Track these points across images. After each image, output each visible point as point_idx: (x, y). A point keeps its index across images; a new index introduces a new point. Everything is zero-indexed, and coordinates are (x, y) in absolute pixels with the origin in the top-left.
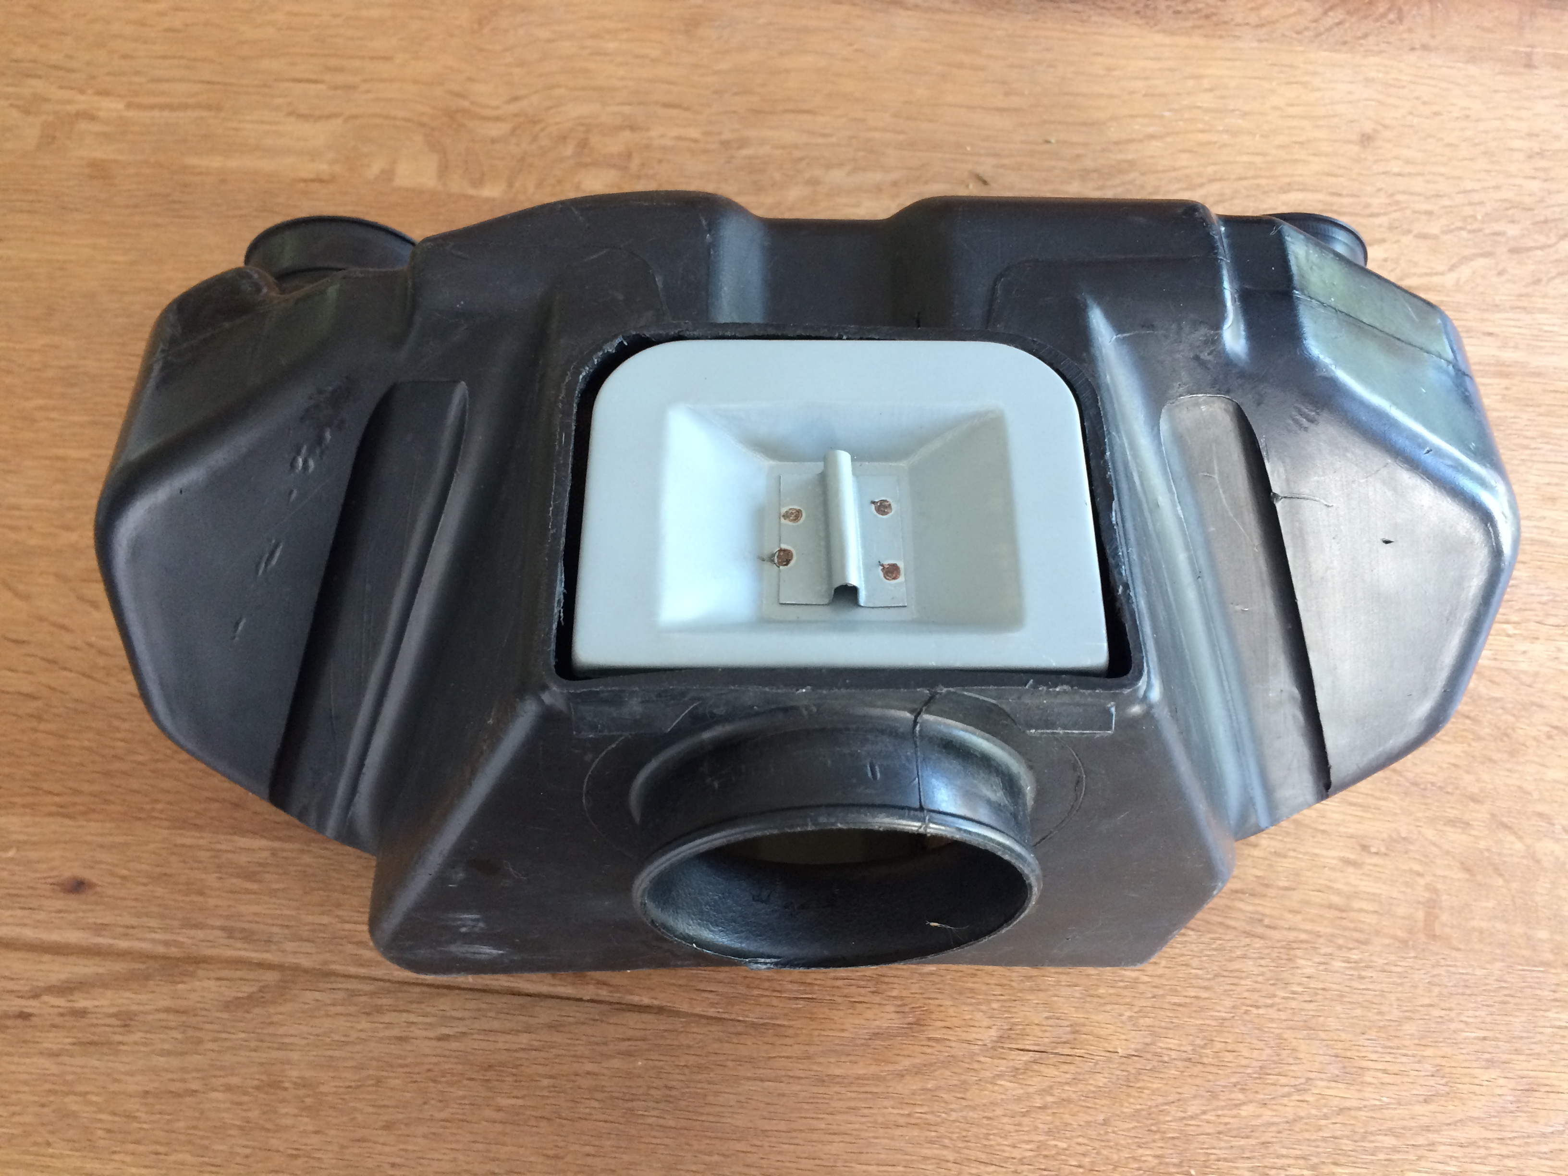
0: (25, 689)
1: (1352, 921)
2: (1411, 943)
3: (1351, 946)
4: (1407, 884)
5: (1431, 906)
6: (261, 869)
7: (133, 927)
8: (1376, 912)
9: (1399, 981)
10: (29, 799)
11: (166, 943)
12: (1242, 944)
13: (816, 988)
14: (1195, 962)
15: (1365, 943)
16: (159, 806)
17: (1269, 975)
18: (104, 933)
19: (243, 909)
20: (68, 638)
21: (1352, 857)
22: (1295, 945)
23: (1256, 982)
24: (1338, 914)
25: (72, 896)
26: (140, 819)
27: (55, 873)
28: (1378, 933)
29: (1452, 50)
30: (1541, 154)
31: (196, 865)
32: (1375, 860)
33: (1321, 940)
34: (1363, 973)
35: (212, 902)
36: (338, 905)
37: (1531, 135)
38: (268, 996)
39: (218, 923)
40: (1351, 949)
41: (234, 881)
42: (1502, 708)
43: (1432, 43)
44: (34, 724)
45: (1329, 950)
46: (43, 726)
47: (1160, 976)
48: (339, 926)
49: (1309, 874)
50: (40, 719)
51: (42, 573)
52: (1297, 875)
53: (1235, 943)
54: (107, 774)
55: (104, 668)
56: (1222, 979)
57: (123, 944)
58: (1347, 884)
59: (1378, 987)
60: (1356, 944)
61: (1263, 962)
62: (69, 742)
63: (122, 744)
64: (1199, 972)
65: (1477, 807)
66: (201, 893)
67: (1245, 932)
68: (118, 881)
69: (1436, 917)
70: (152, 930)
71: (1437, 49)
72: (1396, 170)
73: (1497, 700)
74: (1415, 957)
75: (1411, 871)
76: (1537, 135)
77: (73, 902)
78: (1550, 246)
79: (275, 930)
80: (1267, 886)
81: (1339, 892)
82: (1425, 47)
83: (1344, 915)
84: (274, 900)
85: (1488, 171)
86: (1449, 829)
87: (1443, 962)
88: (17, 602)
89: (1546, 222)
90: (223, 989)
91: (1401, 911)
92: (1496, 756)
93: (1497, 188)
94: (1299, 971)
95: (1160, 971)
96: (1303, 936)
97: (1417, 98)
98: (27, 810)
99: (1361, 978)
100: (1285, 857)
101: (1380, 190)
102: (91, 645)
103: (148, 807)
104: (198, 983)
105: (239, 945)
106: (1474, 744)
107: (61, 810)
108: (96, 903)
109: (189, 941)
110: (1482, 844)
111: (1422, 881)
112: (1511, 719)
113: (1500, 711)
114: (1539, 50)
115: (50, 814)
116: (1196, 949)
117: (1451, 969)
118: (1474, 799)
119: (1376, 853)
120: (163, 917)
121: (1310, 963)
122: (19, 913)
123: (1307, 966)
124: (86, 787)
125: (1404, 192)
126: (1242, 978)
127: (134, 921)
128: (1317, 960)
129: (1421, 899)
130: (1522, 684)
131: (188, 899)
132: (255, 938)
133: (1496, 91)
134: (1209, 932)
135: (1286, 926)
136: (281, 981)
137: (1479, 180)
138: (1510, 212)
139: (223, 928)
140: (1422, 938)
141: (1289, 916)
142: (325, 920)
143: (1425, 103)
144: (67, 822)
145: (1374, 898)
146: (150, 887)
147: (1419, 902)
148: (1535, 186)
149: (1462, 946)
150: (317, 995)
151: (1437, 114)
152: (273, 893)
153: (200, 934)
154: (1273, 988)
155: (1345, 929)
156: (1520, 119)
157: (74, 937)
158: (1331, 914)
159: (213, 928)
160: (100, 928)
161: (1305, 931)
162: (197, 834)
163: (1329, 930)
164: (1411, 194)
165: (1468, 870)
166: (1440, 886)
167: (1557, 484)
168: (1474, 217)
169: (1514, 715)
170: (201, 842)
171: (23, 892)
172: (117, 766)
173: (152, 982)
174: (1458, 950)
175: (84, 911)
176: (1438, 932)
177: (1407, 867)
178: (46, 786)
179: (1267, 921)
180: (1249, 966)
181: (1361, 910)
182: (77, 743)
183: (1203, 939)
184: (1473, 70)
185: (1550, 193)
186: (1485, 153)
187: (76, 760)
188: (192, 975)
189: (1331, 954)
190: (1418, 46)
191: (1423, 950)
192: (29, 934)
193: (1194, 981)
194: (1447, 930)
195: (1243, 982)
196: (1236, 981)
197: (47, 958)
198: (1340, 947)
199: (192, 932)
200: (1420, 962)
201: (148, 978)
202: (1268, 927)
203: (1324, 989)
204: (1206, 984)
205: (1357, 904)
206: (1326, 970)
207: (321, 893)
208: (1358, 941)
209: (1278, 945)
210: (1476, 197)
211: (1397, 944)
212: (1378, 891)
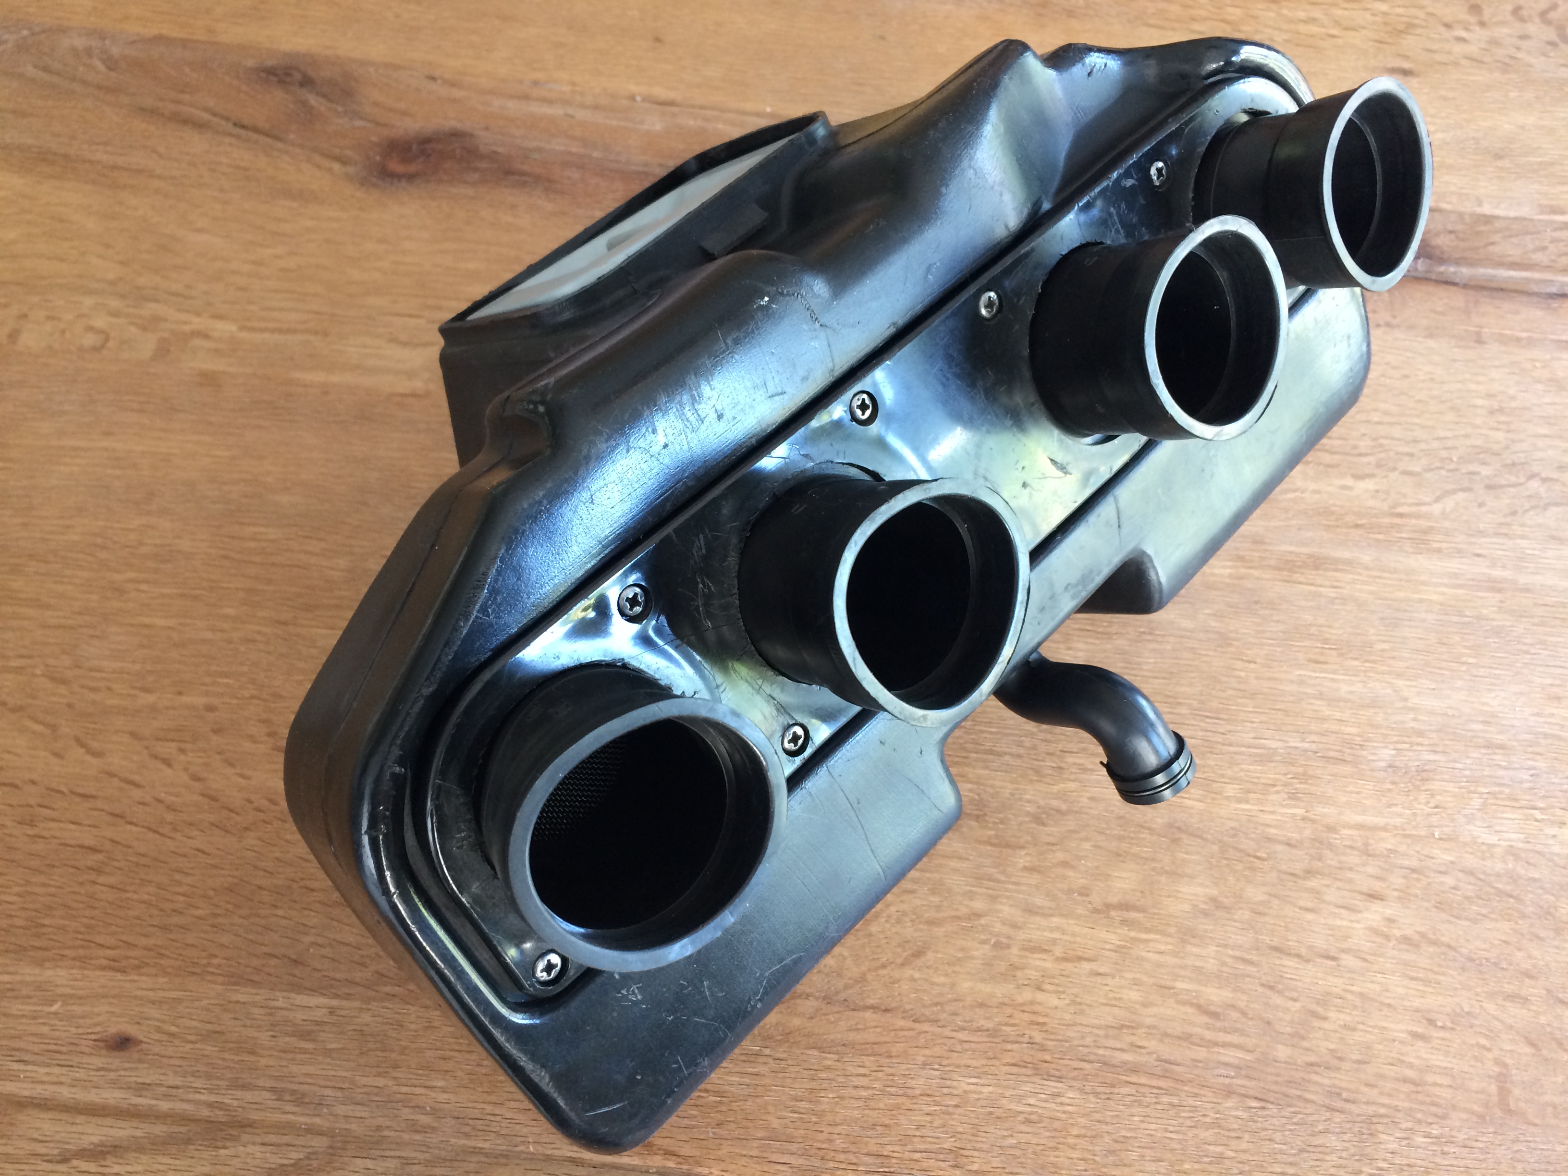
0: (87, 843)
1: (1428, 1095)
2: (1488, 1118)
3: (1429, 1120)
4: (1475, 1058)
5: (1502, 1080)
6: (316, 1028)
7: (177, 1087)
8: (1450, 1086)
9: (1482, 1157)
10: (81, 952)
11: (210, 1105)
12: (1323, 1118)
13: (894, 1161)
14: (1278, 1136)
15: (1444, 1117)
16: (215, 961)
17: (1353, 1150)
18: (144, 1093)
19: (294, 1069)
20: (137, 793)
21: (1420, 1030)
22: (1375, 1120)
23: (1341, 1158)
24: (1412, 1088)
25: (116, 1053)
26: (194, 973)
27: (98, 1029)
28: (1454, 1107)
29: (1412, 327)
30: (1501, 410)
31: (249, 1023)
32: (1441, 1034)
33: (1400, 1115)
34: (1446, 1149)
35: (263, 1061)
36: (396, 1067)
37: (1490, 396)
38: (315, 1164)
39: (269, 1084)
40: (1431, 1124)
41: (287, 1039)
42: (1542, 888)
43: (1395, 322)
44: (93, 876)
45: (1409, 1125)
46: (101, 879)
47: (1244, 1151)
48: (395, 1088)
49: (1380, 1047)
50: (99, 871)
51: (117, 731)
52: (1368, 1048)
53: (1315, 1117)
54: (165, 928)
55: (171, 823)
56: (1306, 1155)
57: (165, 1106)
58: (1418, 1057)
59: (1462, 1163)
60: (1435, 1120)
61: (1346, 1137)
62: (129, 895)
63: (182, 898)
64: (1284, 1147)
65: (1532, 982)
66: (252, 1053)
67: (1324, 1106)
68: (165, 1037)
69: (1509, 1092)
70: (197, 1091)
71: (1398, 326)
72: (1376, 419)
73: (1535, 880)
74: (1495, 1133)
75: (1478, 1044)
76: (1495, 396)
77: (115, 1060)
78: (1521, 484)
79: (328, 1092)
80: (1340, 1059)
81: (1411, 1066)
82: (1388, 325)
83: (1420, 1089)
84: (328, 1060)
85: (1457, 423)
86: (1509, 1004)
87: (1522, 1138)
88: (89, 758)
89: (1514, 464)
90: (268, 1155)
91: (1474, 1085)
92: (1543, 934)
93: (1467, 436)
94: (1382, 1146)
95: (1244, 1146)
96: (1382, 1111)
97: (1387, 364)
98: (78, 964)
99: (1444, 1153)
100: (1354, 1029)
101: (1364, 435)
102: (160, 801)
103: (205, 961)
104: (242, 1148)
105: (289, 1108)
106: (1520, 922)
107: (112, 963)
108: (140, 1061)
109: (235, 1103)
110: (1543, 1020)
111: (1490, 1056)
112: (1552, 898)
113: (1540, 891)
114: (1486, 330)
115: (103, 968)
116: (1277, 1123)
117: (1532, 1145)
118: (1531, 977)
119: (1442, 1027)
120: (209, 1076)
121: (1392, 1139)
122: (57, 1070)
123: (1389, 1141)
124: (143, 941)
125: (1386, 438)
126: (1326, 1154)
127: (178, 1081)
128: (1398, 1135)
129: (1491, 1073)
130: (1557, 865)
131: (237, 1058)
132: (306, 1100)
133: (1454, 361)
134: (1290, 1106)
135: (1364, 1100)
136: (331, 1147)
137: (1450, 430)
138: (1481, 456)
139: (272, 1090)
140: (1499, 1113)
141: (1364, 1089)
142: (381, 1082)
143: (1395, 368)
144: (119, 976)
145: (1446, 1072)
146: (198, 1046)
147: (1490, 1077)
148: (1500, 436)
149: (1537, 1121)
150: (369, 1163)
151: (1406, 377)
152: (328, 1053)
153: (248, 1096)
154: (1357, 1164)
155: (1423, 1103)
156: (1479, 383)
157: (112, 1096)
158: (1406, 1088)
159: (264, 1089)
160: (142, 1088)
161: (1383, 1105)
162: (254, 991)
163: (1406, 1105)
164: (1393, 439)
165: (1532, 1044)
166: (1509, 1061)
167: (1559, 686)
168: (1451, 460)
169: (1553, 895)
170: (258, 998)
171: (64, 1049)
172: (175, 920)
173: (192, 1147)
174: (1535, 1125)
175: (125, 1070)
176: (1512, 1106)
177: (1473, 1042)
178: (99, 939)
179: (1345, 1095)
180: (1332, 1141)
181: (1435, 1084)
182: (135, 897)
183: (1283, 1113)
184: (1431, 343)
185: (1513, 441)
186: (1452, 408)
187: (131, 913)
188: (234, 1139)
189: (1411, 1129)
190: (1382, 323)
191: (1501, 1125)
192: (65, 1093)
193: (1279, 1157)
194: (1522, 1105)
195: (1328, 1158)
196: (1320, 1156)
197: (80, 1119)
198: (1419, 1122)
199: (239, 1094)
200: (1500, 1137)
201: (188, 1141)
202: (1346, 1101)
203: (1408, 1165)
204: (1291, 1159)
205: (1430, 1078)
206: (1408, 1145)
207: (379, 1053)
208: (1436, 1116)
209: (1359, 1119)
210: (1450, 443)
211: (1475, 1119)
212: (1450, 1065)
